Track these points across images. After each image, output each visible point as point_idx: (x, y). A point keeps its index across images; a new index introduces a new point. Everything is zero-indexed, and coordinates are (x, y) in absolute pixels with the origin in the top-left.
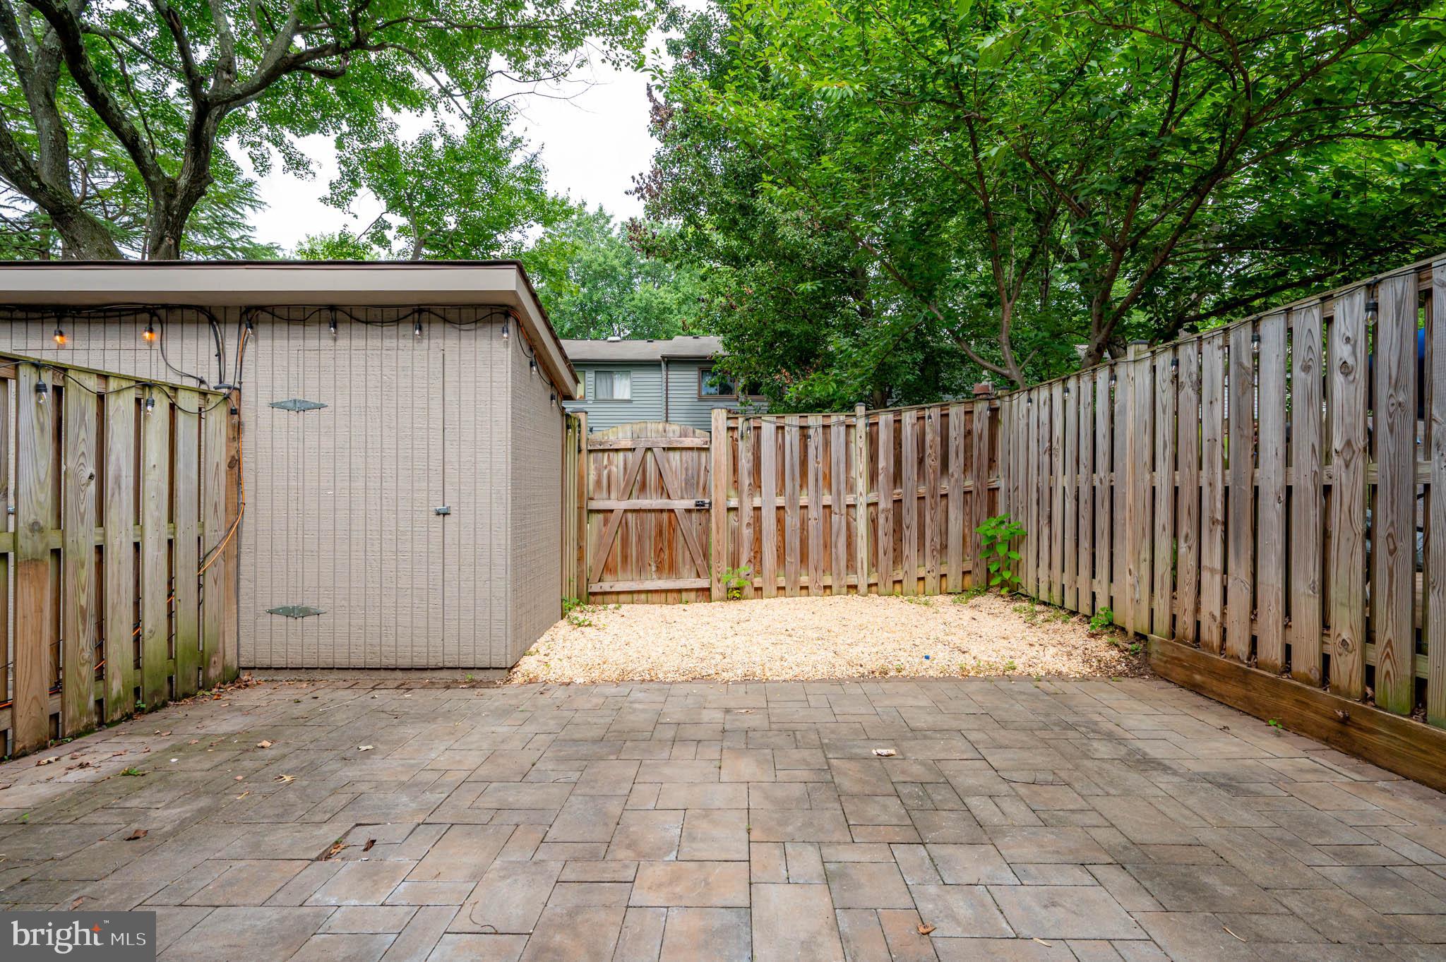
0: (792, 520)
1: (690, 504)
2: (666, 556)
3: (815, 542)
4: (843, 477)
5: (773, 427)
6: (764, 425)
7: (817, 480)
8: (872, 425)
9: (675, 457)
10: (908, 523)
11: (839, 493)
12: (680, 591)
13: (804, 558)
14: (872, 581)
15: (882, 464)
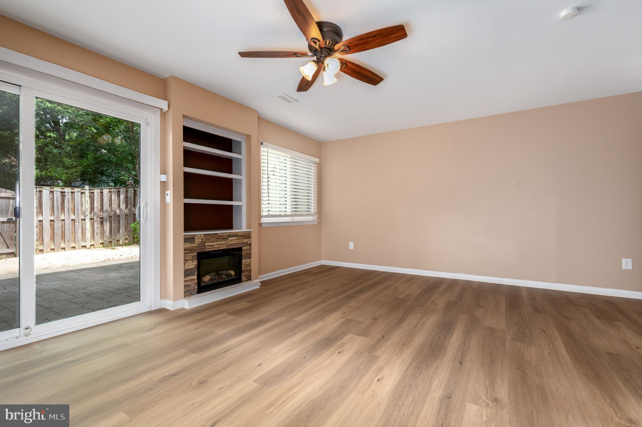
0: (58, 225)
3: (68, 232)
4: (80, 210)
5: (48, 191)
6: (44, 190)
7: (69, 211)
8: (92, 193)
10: (105, 225)
11: (78, 215)
13: (63, 237)
14: (92, 244)
15: (96, 205)
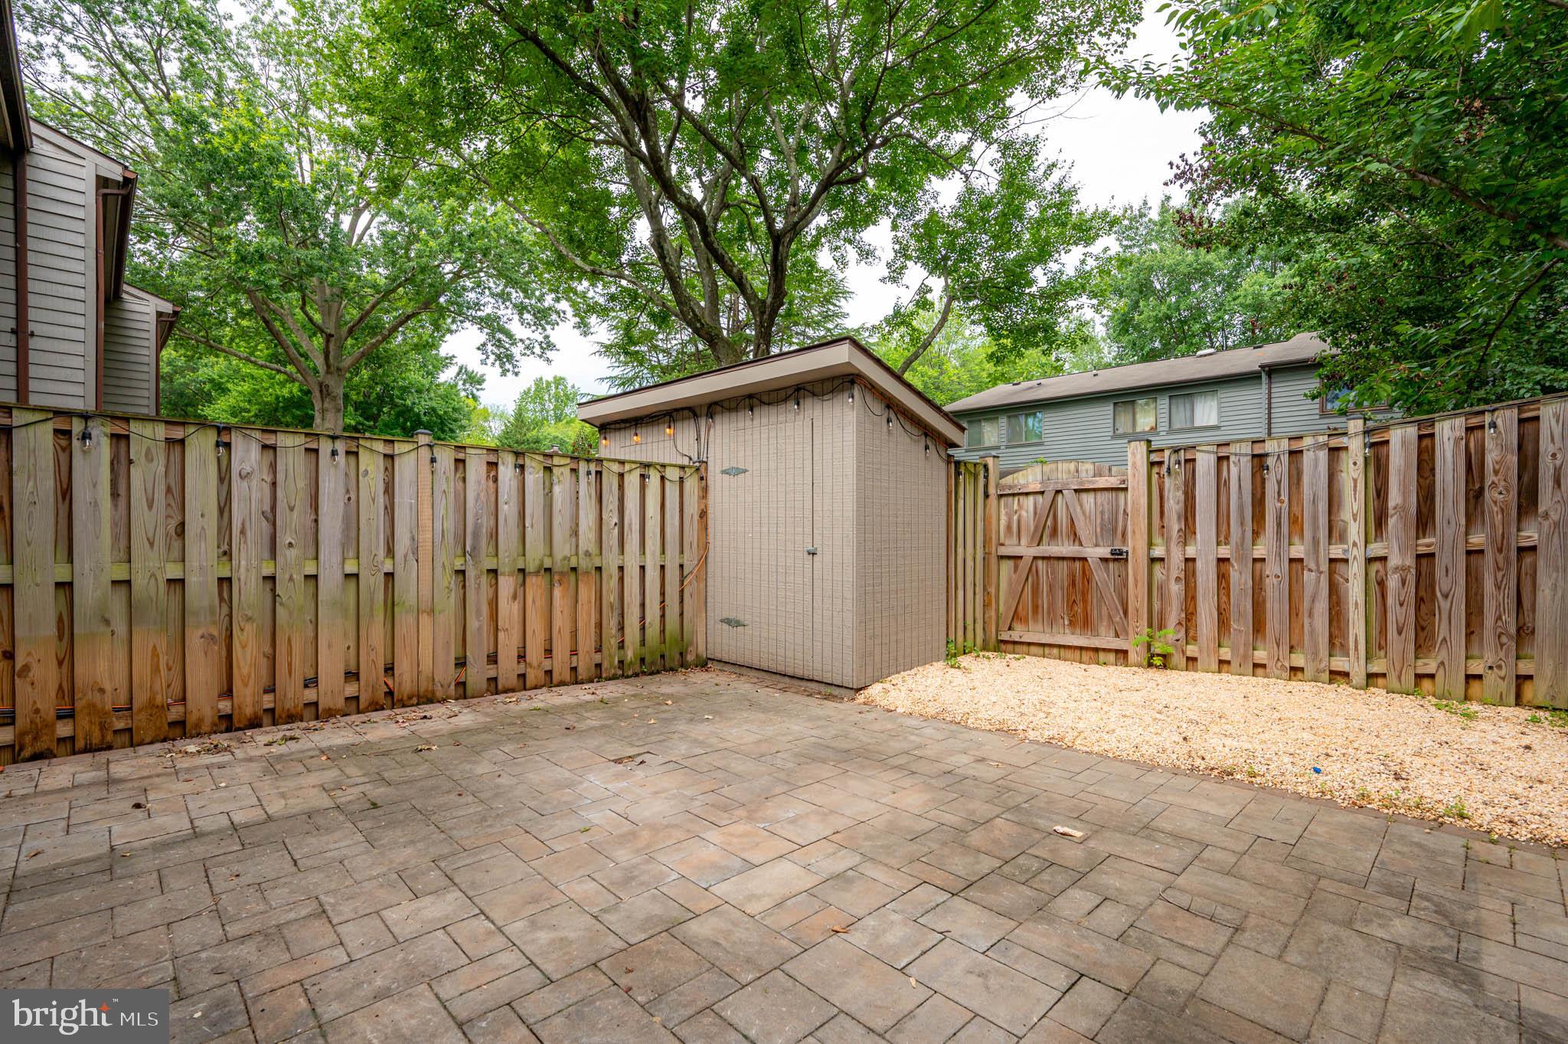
0: (1240, 577)
1: (1104, 552)
2: (1079, 609)
3: (1276, 606)
4: (1323, 520)
5: (1213, 458)
6: (1199, 456)
7: (1279, 525)
8: (1373, 445)
9: (1088, 500)
10: (1445, 589)
11: (1316, 542)
12: (1096, 650)
13: (1258, 627)
14: (1375, 668)
15: (1394, 498)
